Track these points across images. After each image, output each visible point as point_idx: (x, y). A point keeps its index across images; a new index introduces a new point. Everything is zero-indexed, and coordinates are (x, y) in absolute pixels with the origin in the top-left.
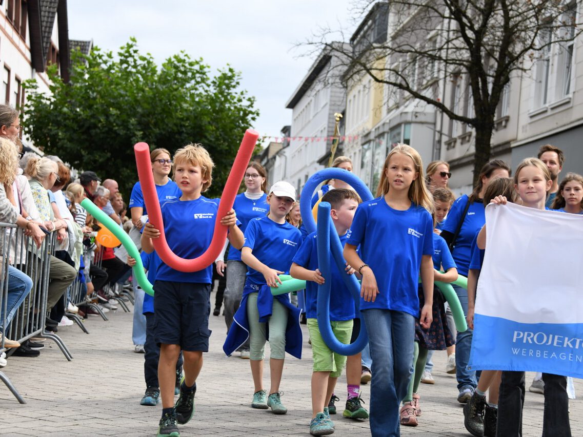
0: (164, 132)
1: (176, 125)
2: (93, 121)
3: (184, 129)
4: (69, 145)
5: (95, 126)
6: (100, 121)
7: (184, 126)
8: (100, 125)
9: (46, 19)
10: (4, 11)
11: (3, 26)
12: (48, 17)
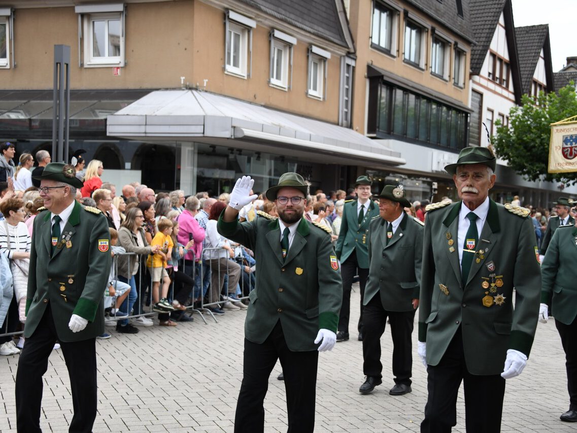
2: (532, 144)
4: (517, 160)
5: (534, 147)
6: (536, 143)
8: (536, 145)
9: (529, 69)
10: (486, 75)
11: (486, 85)
12: (531, 67)
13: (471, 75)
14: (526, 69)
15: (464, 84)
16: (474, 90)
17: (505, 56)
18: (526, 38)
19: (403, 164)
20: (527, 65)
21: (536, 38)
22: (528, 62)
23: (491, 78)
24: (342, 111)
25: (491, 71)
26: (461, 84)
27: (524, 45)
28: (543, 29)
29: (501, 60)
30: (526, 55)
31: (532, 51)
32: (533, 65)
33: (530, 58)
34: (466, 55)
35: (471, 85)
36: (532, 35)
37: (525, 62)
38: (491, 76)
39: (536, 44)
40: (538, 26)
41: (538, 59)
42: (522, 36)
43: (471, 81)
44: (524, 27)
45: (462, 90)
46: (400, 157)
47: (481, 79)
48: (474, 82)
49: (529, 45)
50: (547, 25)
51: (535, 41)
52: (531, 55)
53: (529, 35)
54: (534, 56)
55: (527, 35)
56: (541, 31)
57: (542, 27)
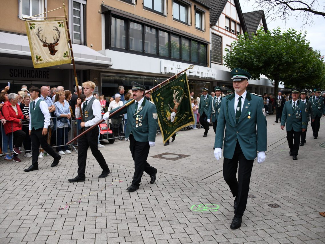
0: (266, 59)
1: (270, 55)
3: (274, 56)
7: (274, 55)
9: (254, 29)
10: (224, 28)
11: (225, 33)
12: (255, 28)
13: (211, 25)
14: (253, 29)
15: (205, 29)
16: (212, 33)
17: (238, 21)
18: (253, 16)
19: (111, 65)
20: (253, 27)
21: (258, 16)
22: (254, 26)
23: (229, 30)
24: (72, 33)
25: (228, 26)
26: (203, 29)
27: (252, 19)
28: (261, 12)
29: (235, 22)
30: (253, 23)
31: (256, 21)
32: (256, 27)
33: (255, 24)
34: (205, 14)
35: (211, 30)
36: (256, 15)
37: (253, 26)
38: (229, 29)
39: (258, 18)
40: (259, 11)
41: (258, 25)
42: (252, 15)
43: (211, 28)
44: (253, 12)
45: (204, 32)
46: (111, 61)
47: (219, 28)
48: (212, 29)
49: (255, 19)
50: (263, 10)
51: (257, 17)
52: (255, 23)
53: (255, 15)
54: (256, 24)
55: (254, 15)
56: (260, 13)
57: (260, 11)
